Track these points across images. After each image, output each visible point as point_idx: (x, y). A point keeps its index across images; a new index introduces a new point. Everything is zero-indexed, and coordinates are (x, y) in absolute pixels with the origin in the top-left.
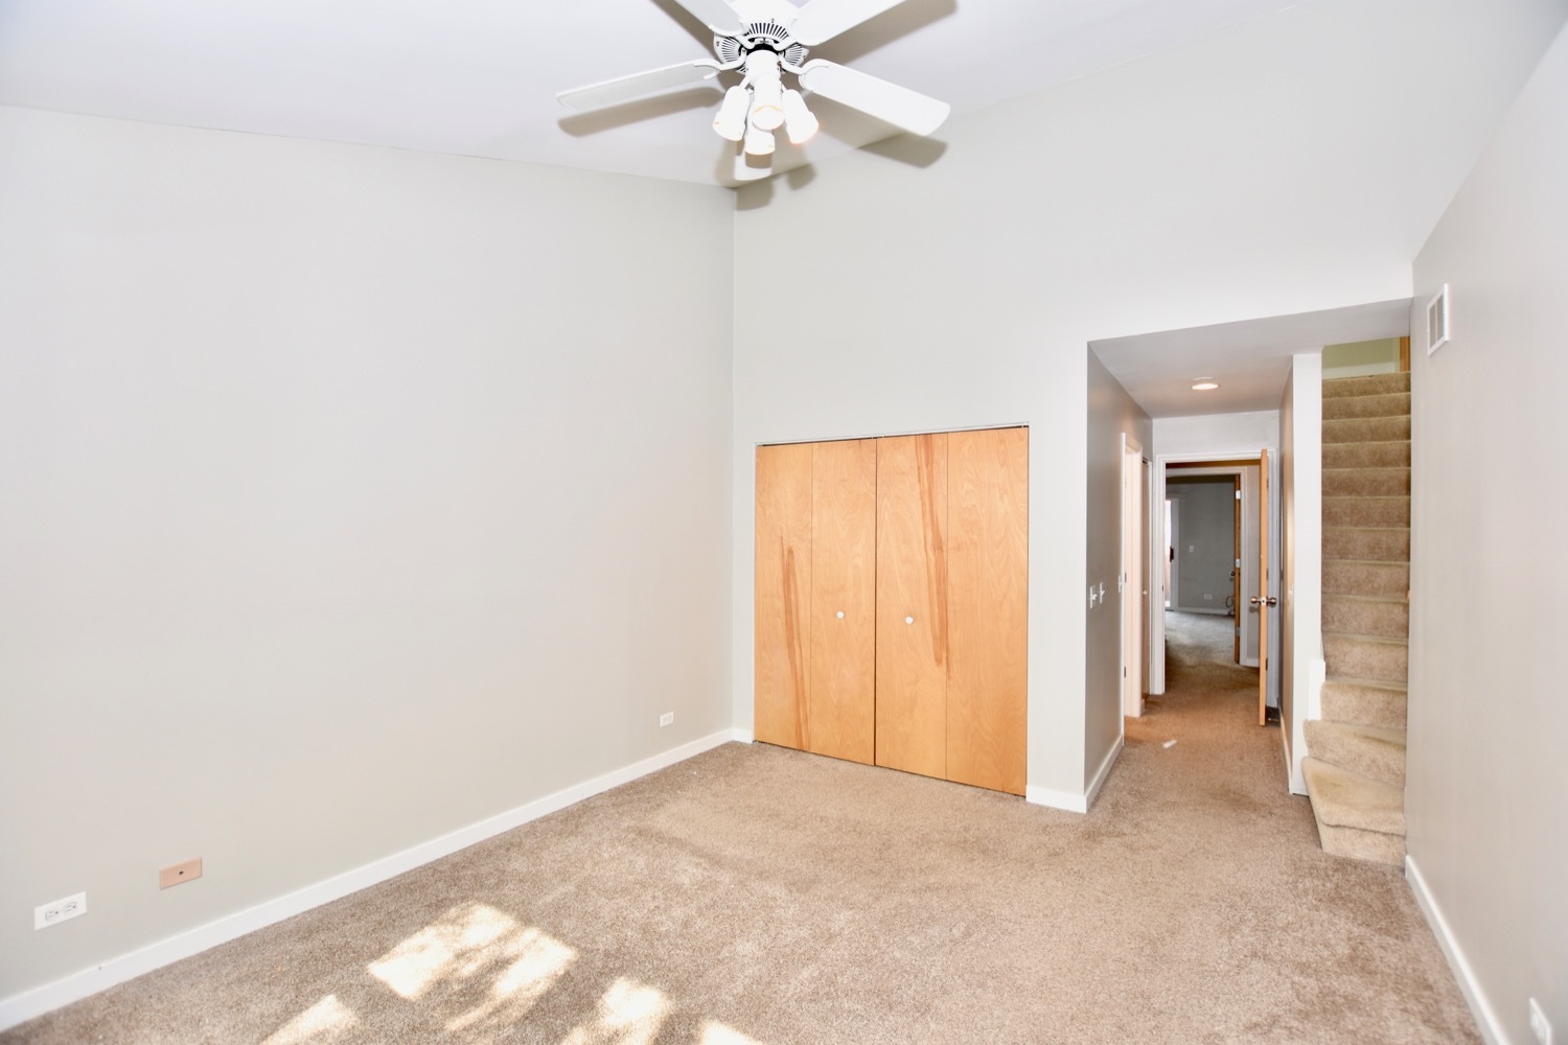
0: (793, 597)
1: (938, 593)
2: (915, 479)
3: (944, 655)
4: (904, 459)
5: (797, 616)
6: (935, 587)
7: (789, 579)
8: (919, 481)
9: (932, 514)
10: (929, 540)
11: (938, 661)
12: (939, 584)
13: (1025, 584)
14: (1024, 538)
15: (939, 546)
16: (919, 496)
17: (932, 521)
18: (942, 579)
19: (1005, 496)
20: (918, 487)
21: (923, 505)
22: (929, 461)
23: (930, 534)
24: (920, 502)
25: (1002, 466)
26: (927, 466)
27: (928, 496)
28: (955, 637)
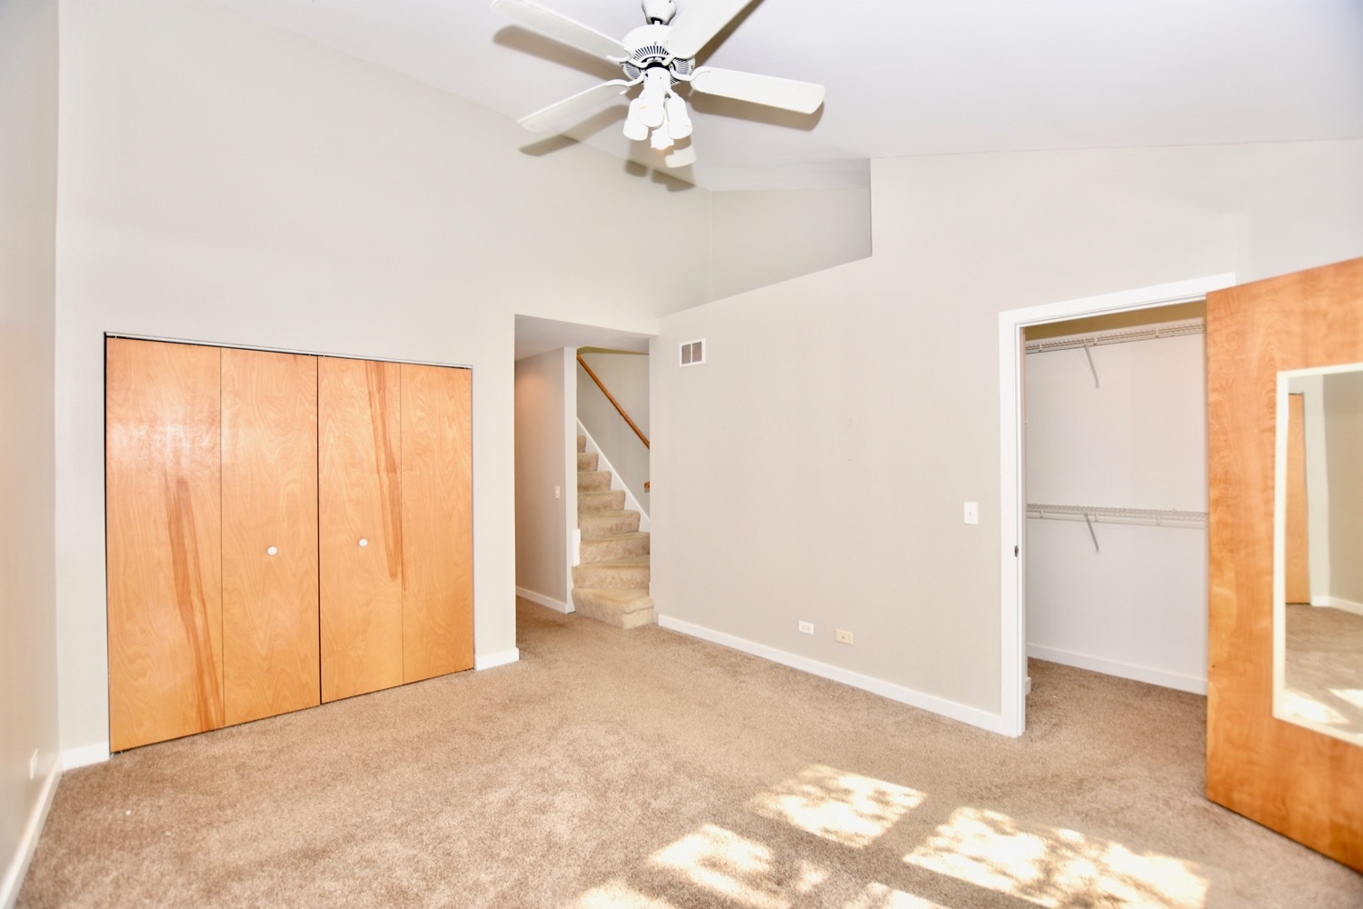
0: (188, 541)
1: (392, 512)
2: (365, 403)
3: (399, 569)
4: (354, 383)
5: (197, 565)
6: (388, 507)
7: (178, 519)
8: (371, 405)
9: (385, 438)
10: (382, 464)
11: (393, 575)
12: (393, 504)
13: (470, 497)
14: (469, 459)
15: (392, 468)
16: (370, 421)
17: (385, 444)
18: (396, 501)
19: (453, 425)
20: (369, 410)
21: (375, 429)
22: (382, 387)
23: (382, 457)
24: (371, 426)
25: (450, 399)
26: (379, 391)
27: (381, 421)
28: (410, 550)
